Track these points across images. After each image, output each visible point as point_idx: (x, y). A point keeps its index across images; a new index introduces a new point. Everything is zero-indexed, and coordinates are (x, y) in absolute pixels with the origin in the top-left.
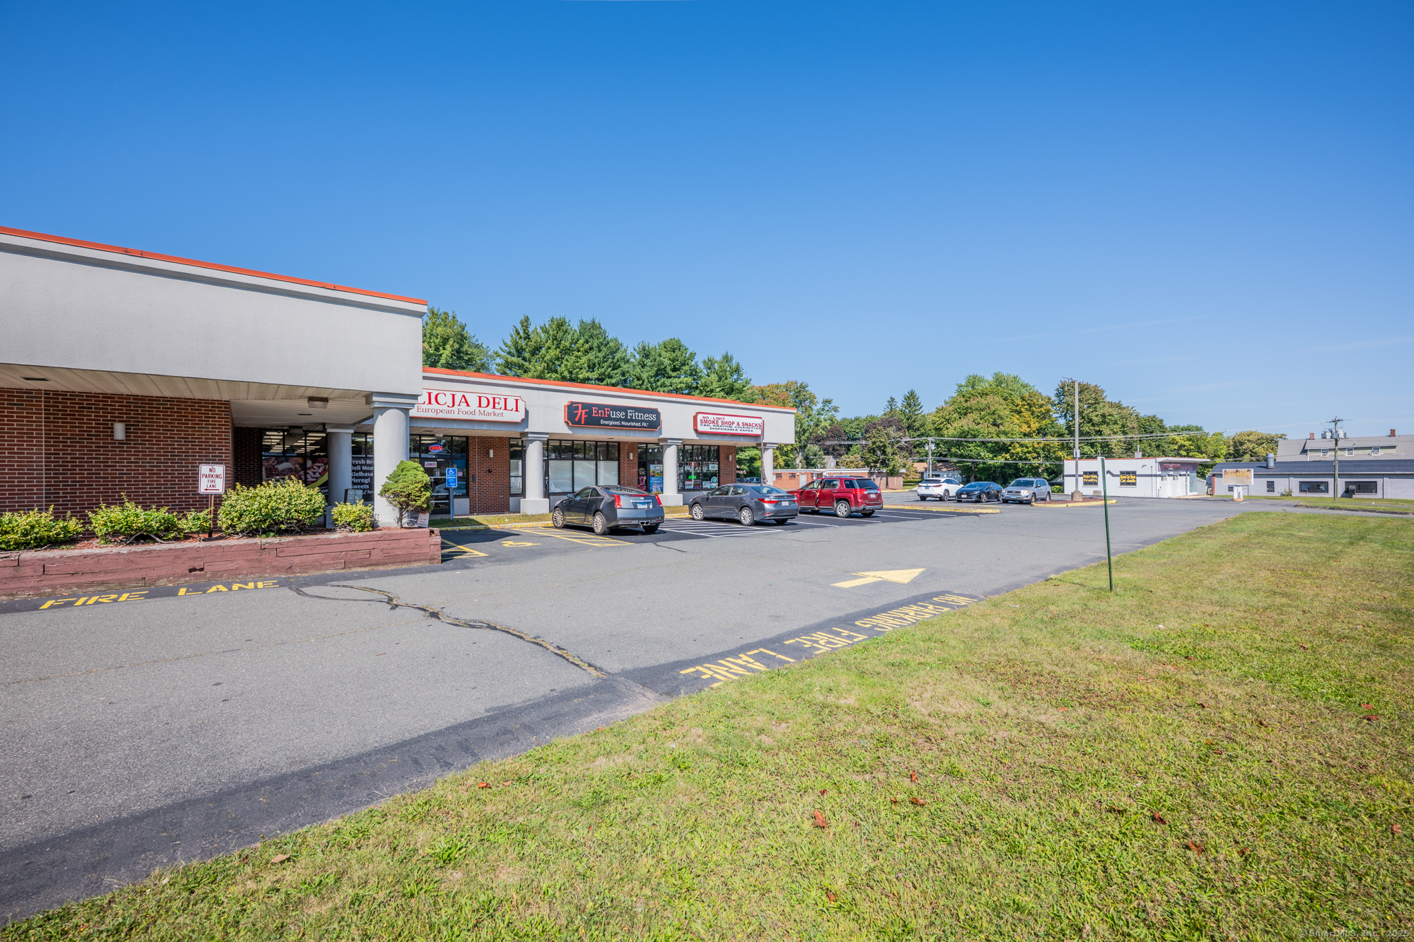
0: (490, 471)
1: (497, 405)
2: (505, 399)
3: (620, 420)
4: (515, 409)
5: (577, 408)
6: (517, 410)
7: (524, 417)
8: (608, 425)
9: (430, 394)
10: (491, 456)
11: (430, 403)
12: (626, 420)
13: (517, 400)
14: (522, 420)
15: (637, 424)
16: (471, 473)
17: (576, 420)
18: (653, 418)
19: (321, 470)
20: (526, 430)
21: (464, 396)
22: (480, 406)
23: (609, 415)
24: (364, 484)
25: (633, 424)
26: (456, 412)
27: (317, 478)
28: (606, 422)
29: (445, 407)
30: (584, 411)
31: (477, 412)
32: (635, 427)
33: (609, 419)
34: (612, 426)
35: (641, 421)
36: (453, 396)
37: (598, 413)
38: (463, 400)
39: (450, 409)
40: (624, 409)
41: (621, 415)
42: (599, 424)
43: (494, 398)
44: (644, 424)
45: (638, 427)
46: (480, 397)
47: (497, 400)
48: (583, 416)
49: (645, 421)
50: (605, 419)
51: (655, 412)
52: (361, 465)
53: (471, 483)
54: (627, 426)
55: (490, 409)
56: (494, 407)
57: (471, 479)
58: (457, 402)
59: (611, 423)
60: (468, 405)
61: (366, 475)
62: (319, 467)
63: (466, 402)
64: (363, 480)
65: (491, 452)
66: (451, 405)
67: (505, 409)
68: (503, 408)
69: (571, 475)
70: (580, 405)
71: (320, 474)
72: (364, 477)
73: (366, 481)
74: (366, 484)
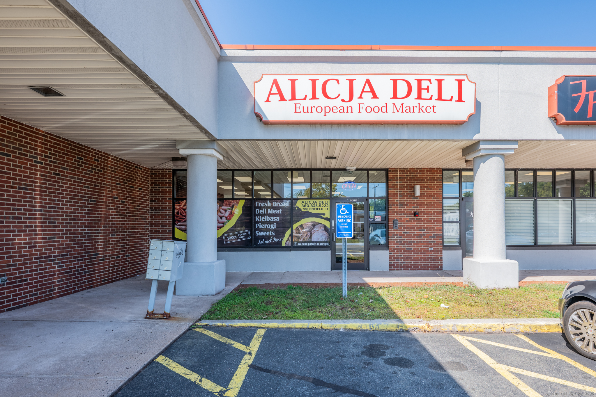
0: (416, 215)
1: (424, 94)
2: (440, 82)
4: (456, 98)
5: (577, 88)
6: (460, 99)
7: (472, 111)
9: (314, 82)
10: (418, 193)
11: (314, 97)
13: (460, 82)
14: (471, 116)
16: (391, 217)
17: (577, 110)
19: (227, 214)
20: (477, 137)
21: (368, 81)
22: (395, 96)
24: (269, 230)
26: (356, 109)
27: (223, 223)
29: (338, 103)
30: (591, 94)
31: (390, 107)
36: (351, 82)
38: (367, 88)
39: (345, 105)
43: (419, 82)
46: (395, 82)
47: (424, 85)
48: (592, 103)
52: (267, 208)
53: (391, 230)
55: (412, 101)
56: (419, 97)
57: (391, 225)
58: (357, 93)
60: (375, 96)
61: (272, 219)
62: (226, 211)
63: (372, 91)
64: (269, 226)
65: (418, 188)
66: (347, 99)
67: (440, 98)
68: (436, 96)
69: (532, 221)
70: (584, 83)
71: (226, 218)
72: (270, 223)
73: (273, 227)
74: (273, 231)
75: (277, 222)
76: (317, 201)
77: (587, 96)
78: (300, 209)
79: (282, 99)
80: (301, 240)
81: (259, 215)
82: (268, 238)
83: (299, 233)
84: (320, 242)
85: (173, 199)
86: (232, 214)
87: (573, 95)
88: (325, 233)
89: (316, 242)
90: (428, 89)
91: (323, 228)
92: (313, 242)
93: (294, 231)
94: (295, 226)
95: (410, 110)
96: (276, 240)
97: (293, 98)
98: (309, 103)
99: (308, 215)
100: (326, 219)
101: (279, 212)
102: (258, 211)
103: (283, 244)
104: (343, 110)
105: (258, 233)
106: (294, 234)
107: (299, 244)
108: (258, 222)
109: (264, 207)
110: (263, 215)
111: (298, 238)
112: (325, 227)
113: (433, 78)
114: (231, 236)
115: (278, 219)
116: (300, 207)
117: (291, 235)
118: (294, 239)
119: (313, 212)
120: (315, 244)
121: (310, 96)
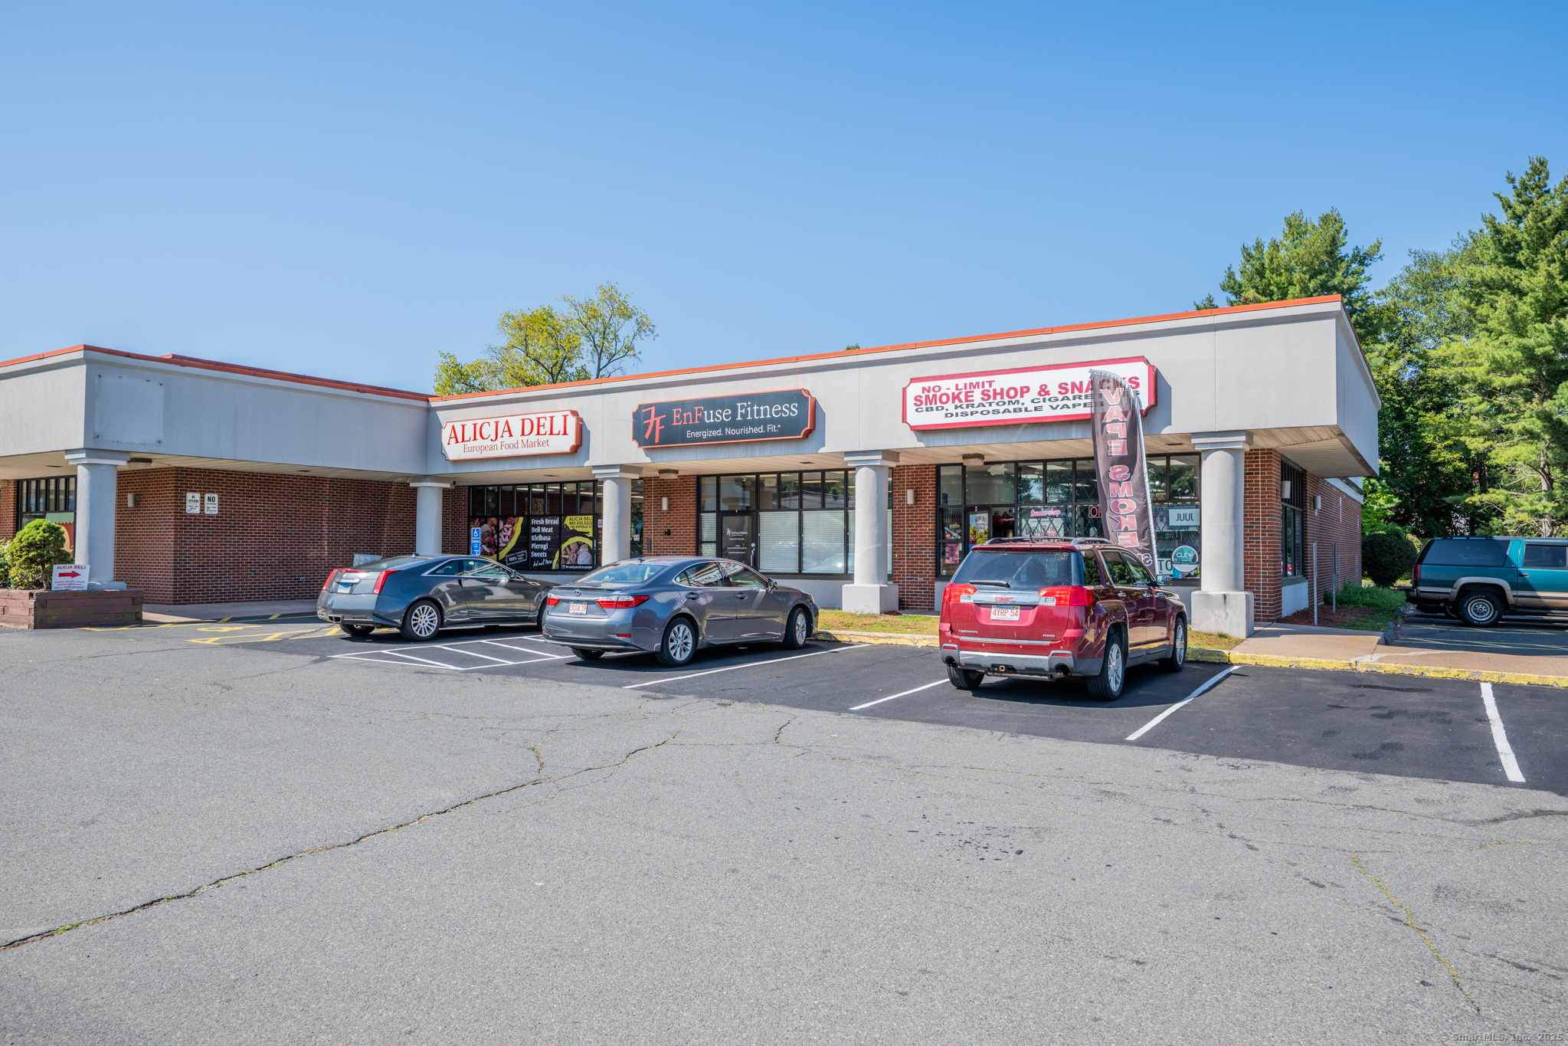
0: (668, 533)
1: (542, 431)
2: (552, 418)
3: (723, 425)
5: (648, 416)
7: (574, 442)
8: (700, 439)
9: (475, 425)
10: (665, 507)
12: (734, 424)
13: (564, 418)
14: (574, 448)
15: (756, 430)
17: (647, 436)
18: (792, 411)
19: (509, 533)
21: (506, 423)
23: (701, 419)
24: (542, 551)
25: (748, 430)
26: (500, 446)
27: (506, 543)
28: (697, 434)
30: (658, 420)
31: (520, 443)
32: (752, 436)
33: (703, 426)
34: (709, 439)
35: (765, 422)
36: (496, 424)
37: (682, 417)
38: (506, 429)
40: (730, 402)
41: (723, 415)
42: (684, 440)
43: (539, 419)
44: (772, 428)
45: (759, 435)
46: (523, 420)
47: (542, 421)
48: (658, 428)
49: (773, 421)
50: (694, 428)
51: (799, 397)
52: (541, 526)
54: (736, 437)
55: (533, 437)
56: (538, 434)
58: (500, 433)
59: (705, 434)
60: (511, 435)
61: (544, 539)
62: (508, 529)
63: (509, 431)
64: (542, 547)
65: (665, 500)
67: (551, 434)
68: (549, 432)
70: (653, 409)
71: (509, 537)
72: (543, 542)
73: (545, 547)
74: (545, 551)
75: (548, 542)
76: (583, 517)
77: (655, 421)
78: (568, 527)
79: (457, 442)
80: (568, 563)
81: (535, 533)
82: (540, 559)
83: (567, 554)
84: (584, 565)
85: (469, 517)
86: (513, 533)
87: (645, 422)
88: (589, 555)
89: (582, 565)
90: (543, 426)
91: (587, 549)
92: (579, 565)
93: (563, 552)
94: (564, 546)
95: (532, 445)
96: (547, 562)
97: (463, 441)
98: (472, 444)
99: (575, 533)
100: (590, 538)
101: (550, 530)
102: (534, 530)
103: (554, 568)
104: (492, 448)
105: (535, 555)
106: (563, 556)
107: (567, 567)
108: (533, 542)
109: (539, 525)
110: (537, 534)
111: (566, 560)
112: (589, 547)
113: (548, 415)
114: (512, 557)
115: (549, 539)
116: (568, 525)
117: (560, 557)
118: (563, 562)
119: (579, 530)
120: (580, 567)
121: (473, 438)
